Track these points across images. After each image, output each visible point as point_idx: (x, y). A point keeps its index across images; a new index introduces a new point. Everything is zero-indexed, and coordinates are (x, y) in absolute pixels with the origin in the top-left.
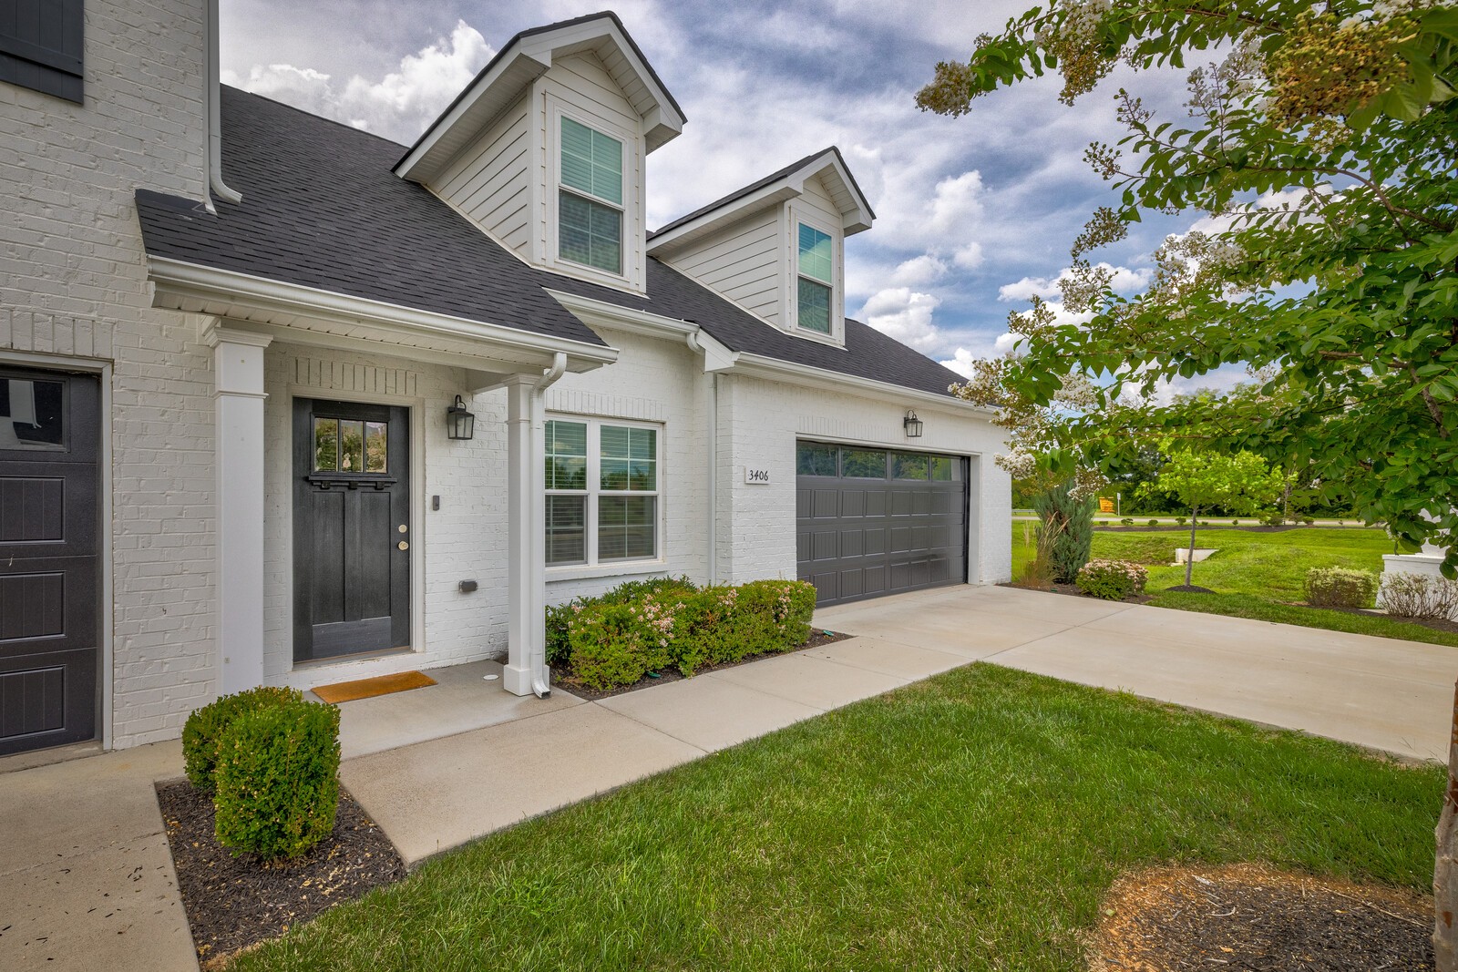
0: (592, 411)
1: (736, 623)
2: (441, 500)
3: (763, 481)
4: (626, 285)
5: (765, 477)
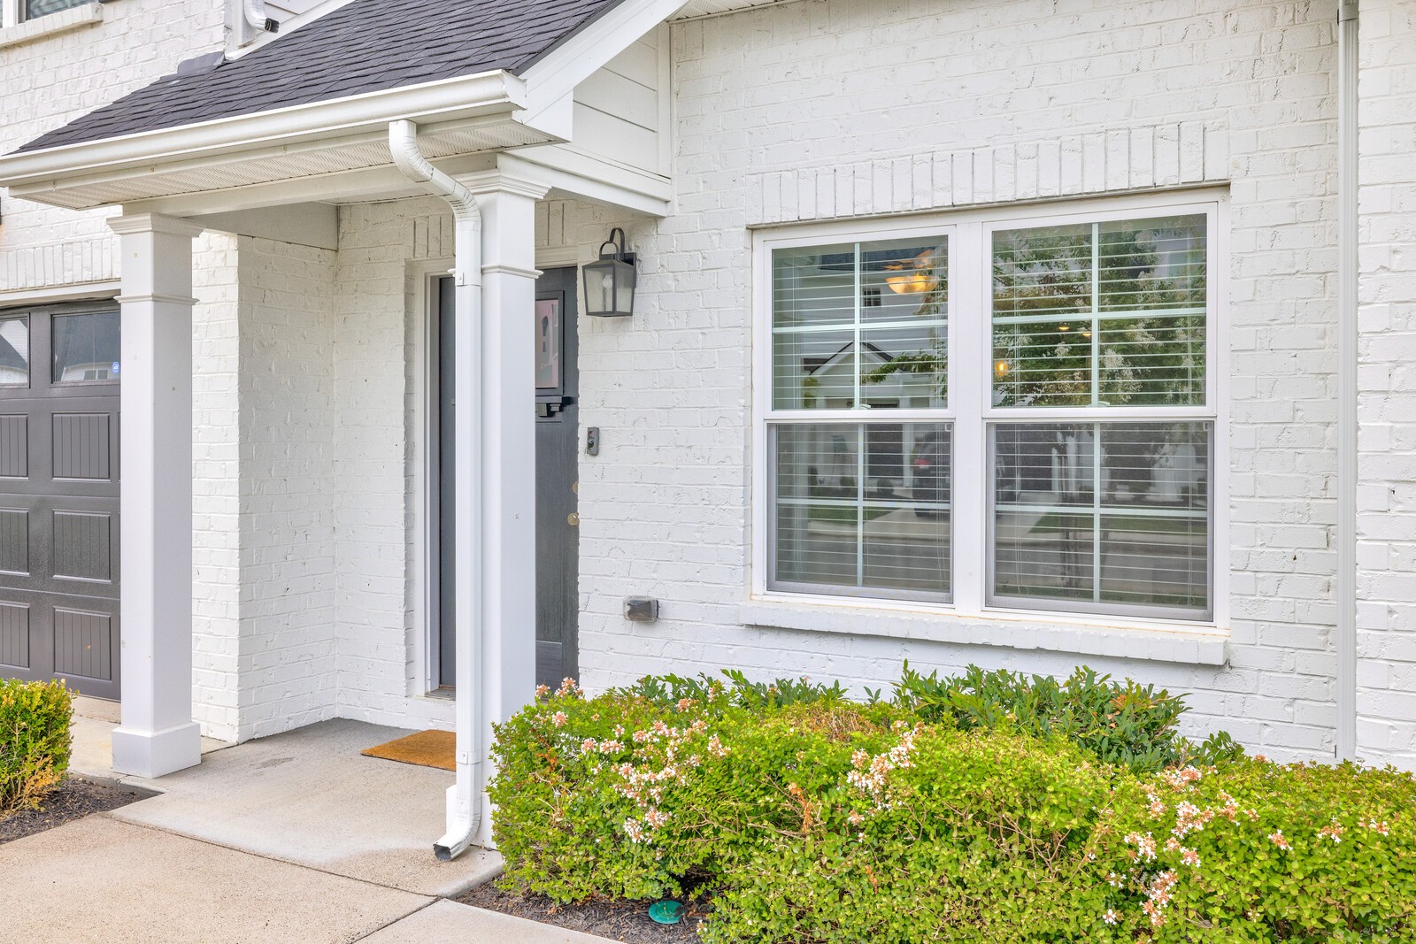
1: (903, 860)
2: (603, 436)
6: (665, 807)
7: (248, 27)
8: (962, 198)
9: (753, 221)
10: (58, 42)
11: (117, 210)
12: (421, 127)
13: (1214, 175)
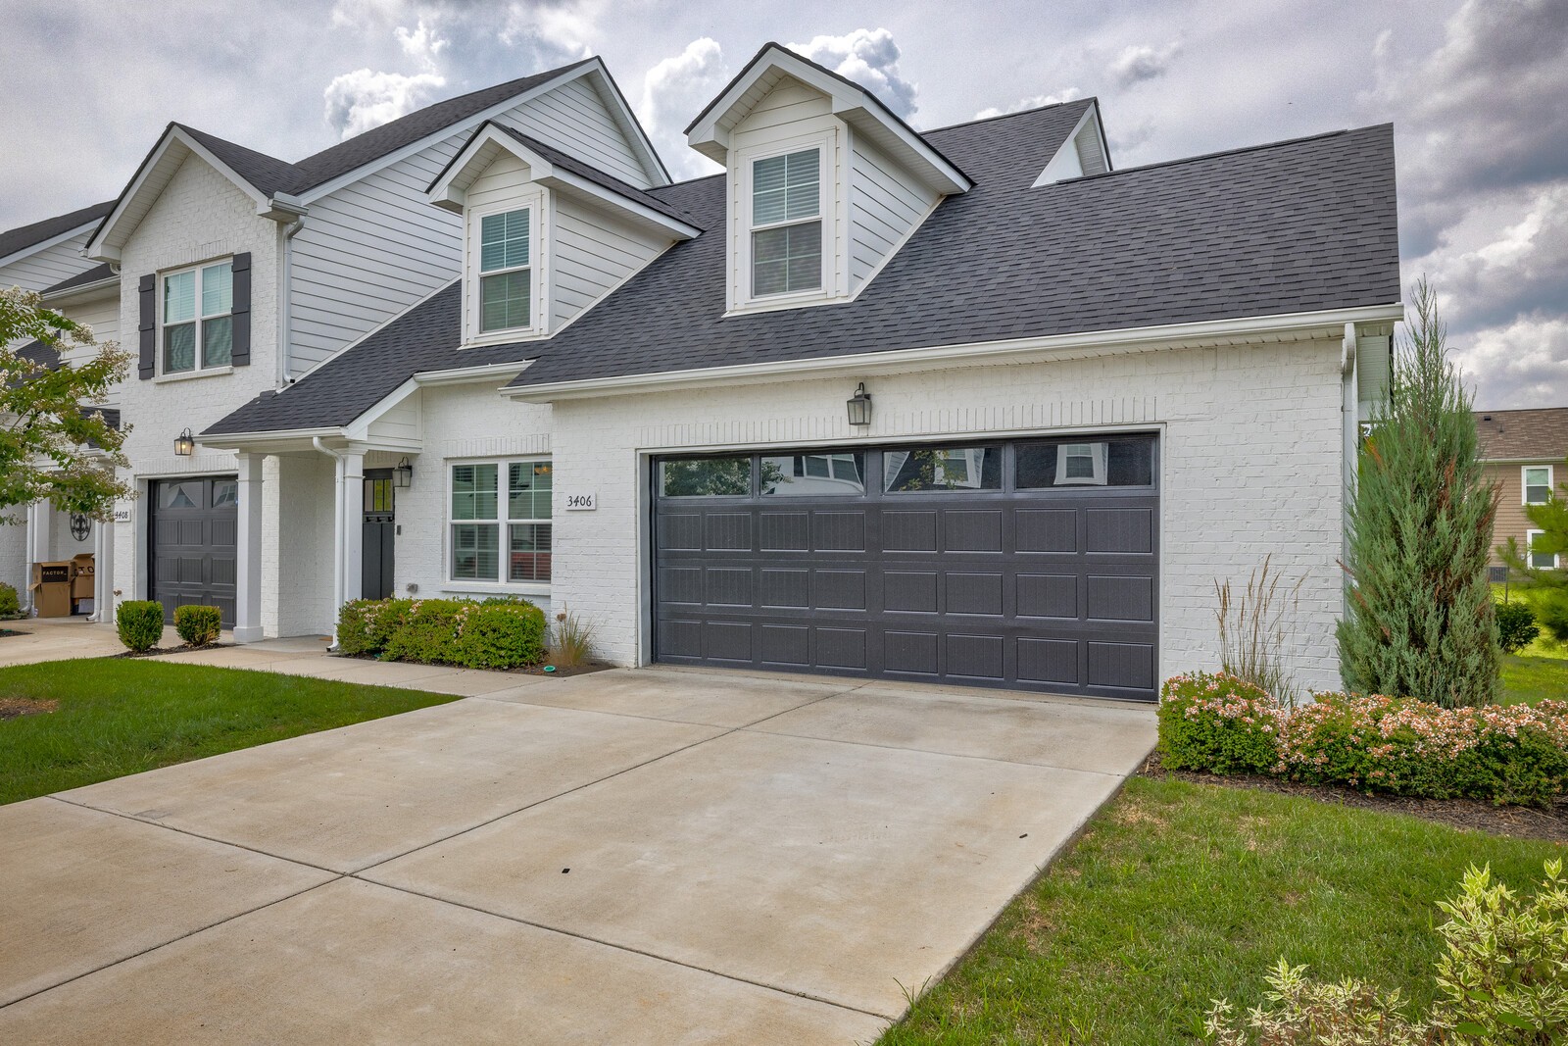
0: (494, 453)
2: (402, 528)
3: (585, 507)
4: (530, 334)
5: (588, 502)
6: (374, 624)
7: (284, 381)
8: (501, 453)
9: (447, 457)
10: (217, 379)
11: (237, 451)
12: (322, 438)
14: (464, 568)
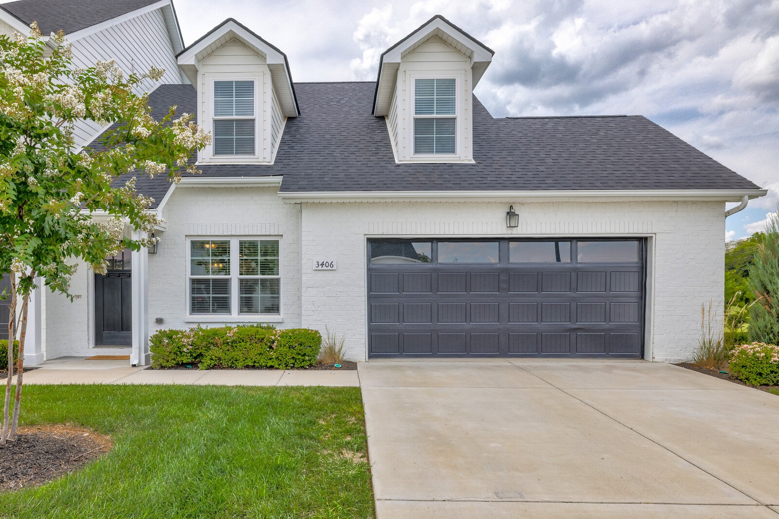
0: (229, 233)
1: (236, 347)
3: (329, 268)
4: (257, 160)
5: (331, 265)
6: (191, 345)
8: (234, 233)
9: (187, 234)
13: (280, 234)
14: (198, 306)
